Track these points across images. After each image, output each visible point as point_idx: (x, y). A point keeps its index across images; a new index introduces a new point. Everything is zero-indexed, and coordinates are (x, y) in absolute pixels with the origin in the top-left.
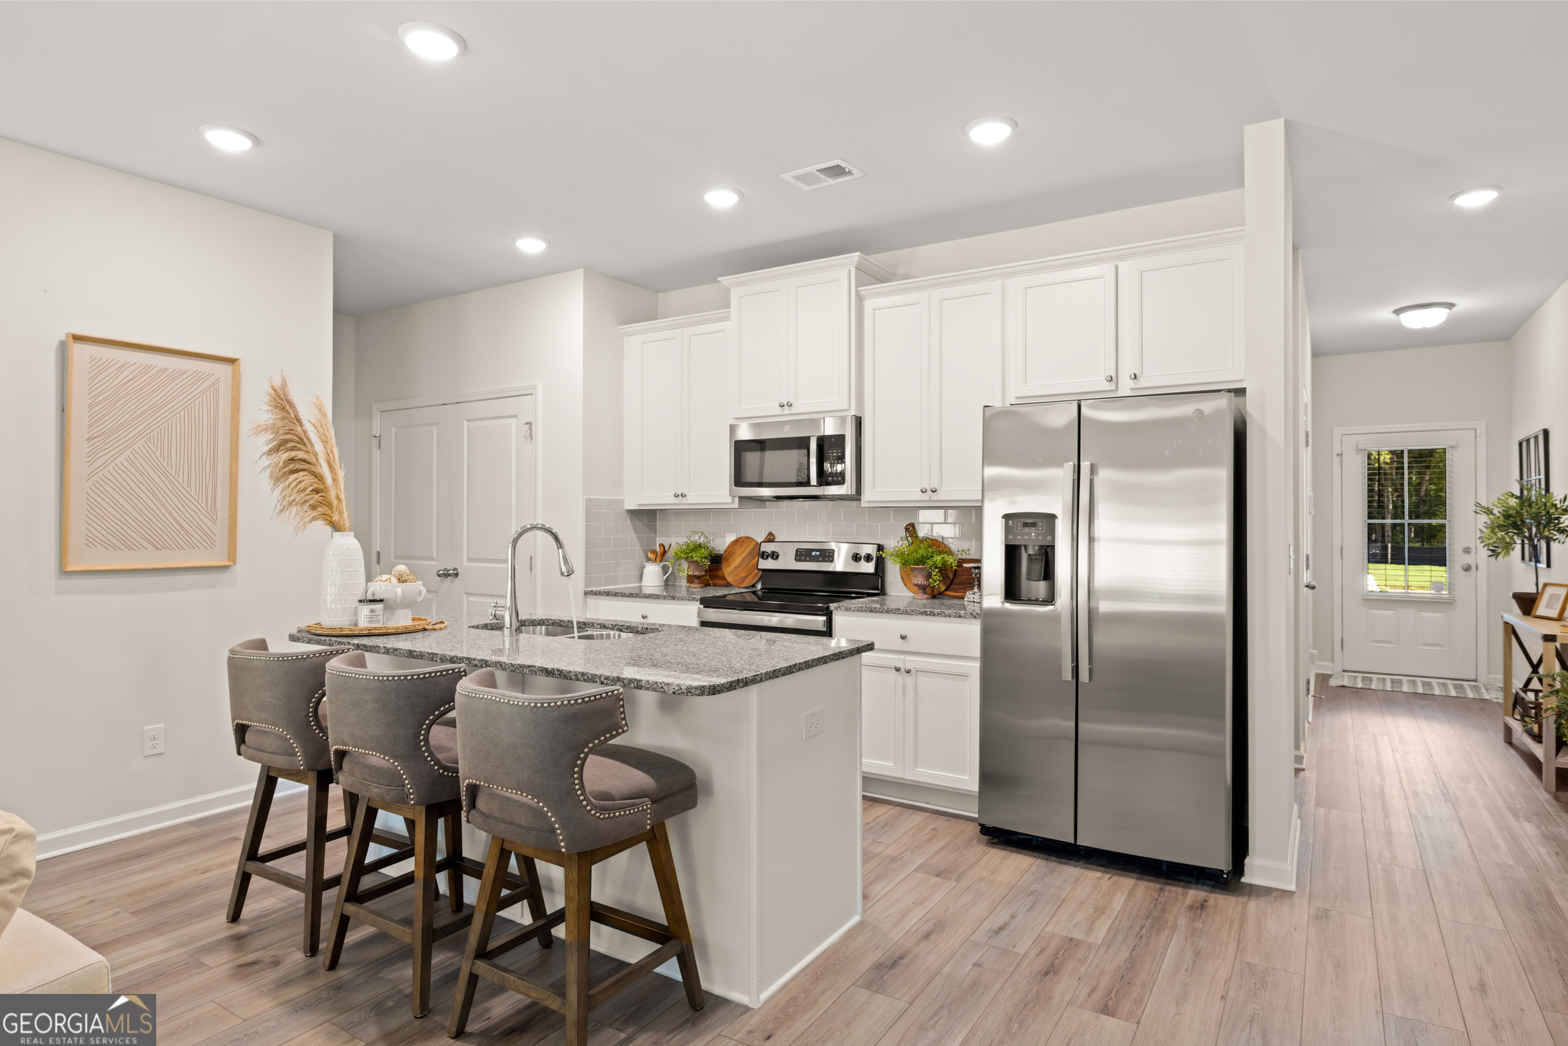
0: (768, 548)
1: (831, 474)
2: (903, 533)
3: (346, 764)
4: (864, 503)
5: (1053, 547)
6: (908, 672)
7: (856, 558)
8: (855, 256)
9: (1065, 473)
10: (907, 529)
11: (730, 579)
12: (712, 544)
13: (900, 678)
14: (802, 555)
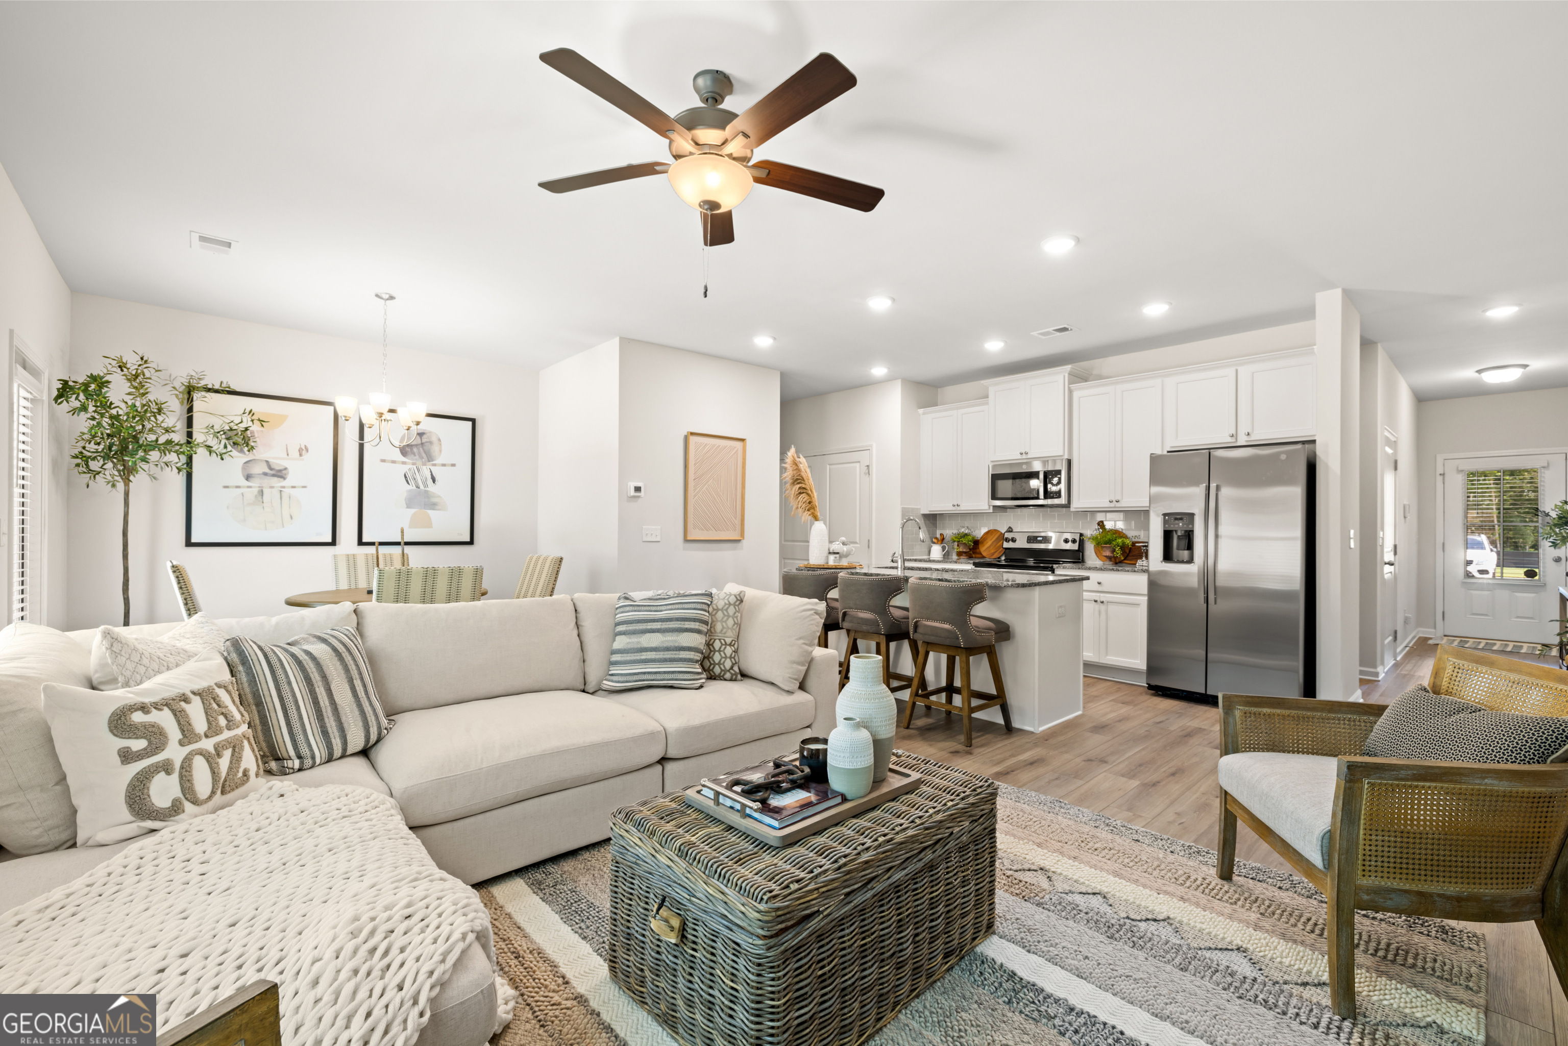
0: (1007, 535)
1: (1052, 492)
2: (1097, 527)
3: (847, 618)
4: (1072, 509)
5: (1192, 531)
6: (1102, 602)
7: (1066, 541)
8: (1068, 368)
9: (1200, 490)
10: (1098, 524)
11: (984, 554)
12: (974, 534)
13: (1097, 606)
14: (1032, 539)
